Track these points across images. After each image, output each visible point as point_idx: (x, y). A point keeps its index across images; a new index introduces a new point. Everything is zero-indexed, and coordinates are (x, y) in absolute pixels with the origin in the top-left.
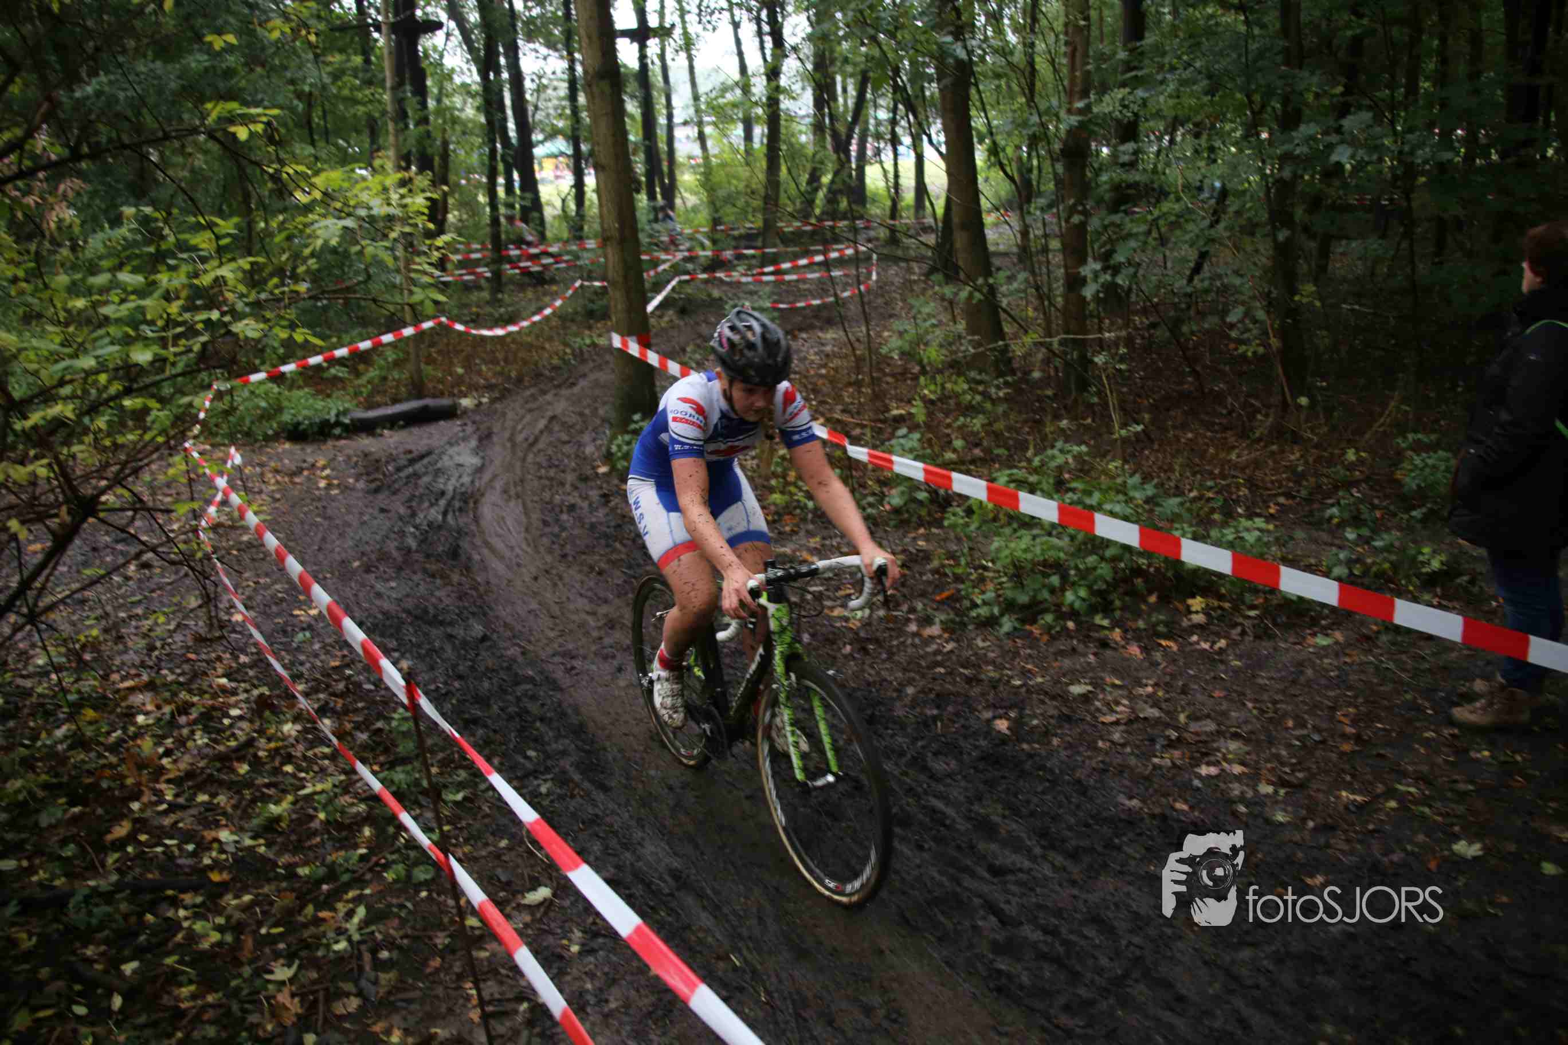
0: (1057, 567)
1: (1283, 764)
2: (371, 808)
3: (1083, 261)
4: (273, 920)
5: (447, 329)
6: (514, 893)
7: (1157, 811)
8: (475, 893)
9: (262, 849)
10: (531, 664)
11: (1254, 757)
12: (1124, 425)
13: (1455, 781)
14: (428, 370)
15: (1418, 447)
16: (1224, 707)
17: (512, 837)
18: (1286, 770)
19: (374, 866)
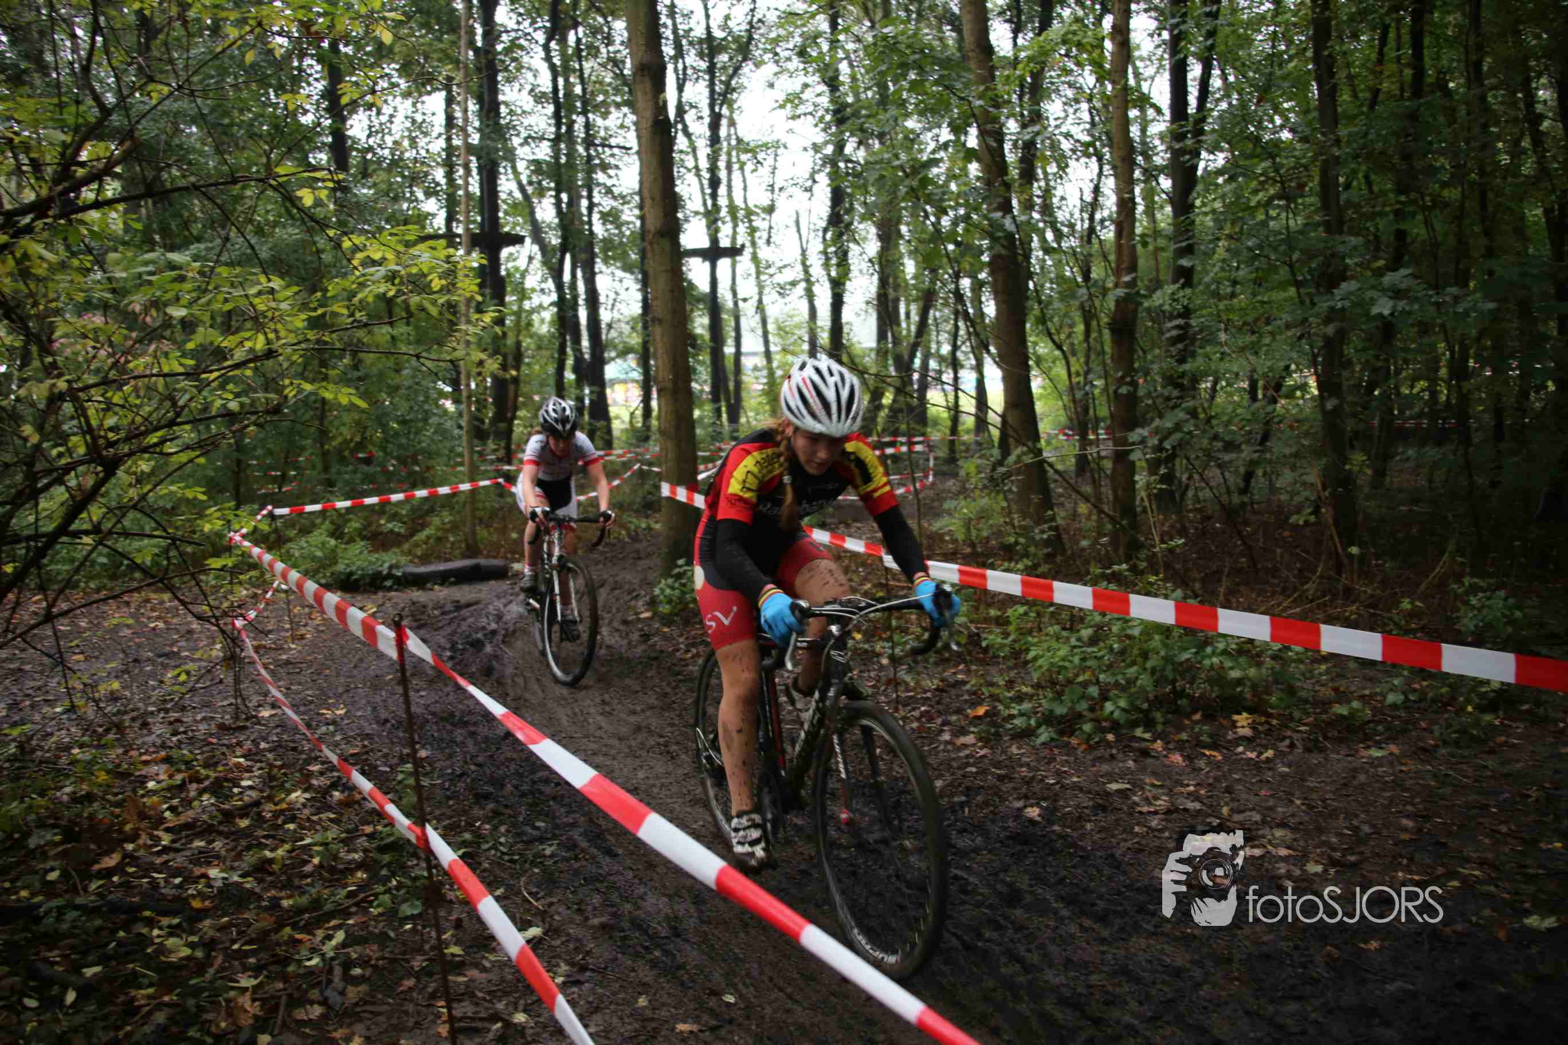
1: (1334, 849)
4: (247, 939)
8: (446, 854)
9: (250, 885)
11: (1302, 843)
13: (1524, 867)
14: (482, 533)
15: (1475, 590)
16: (1271, 803)
17: (509, 887)
18: (1337, 855)
19: (361, 901)
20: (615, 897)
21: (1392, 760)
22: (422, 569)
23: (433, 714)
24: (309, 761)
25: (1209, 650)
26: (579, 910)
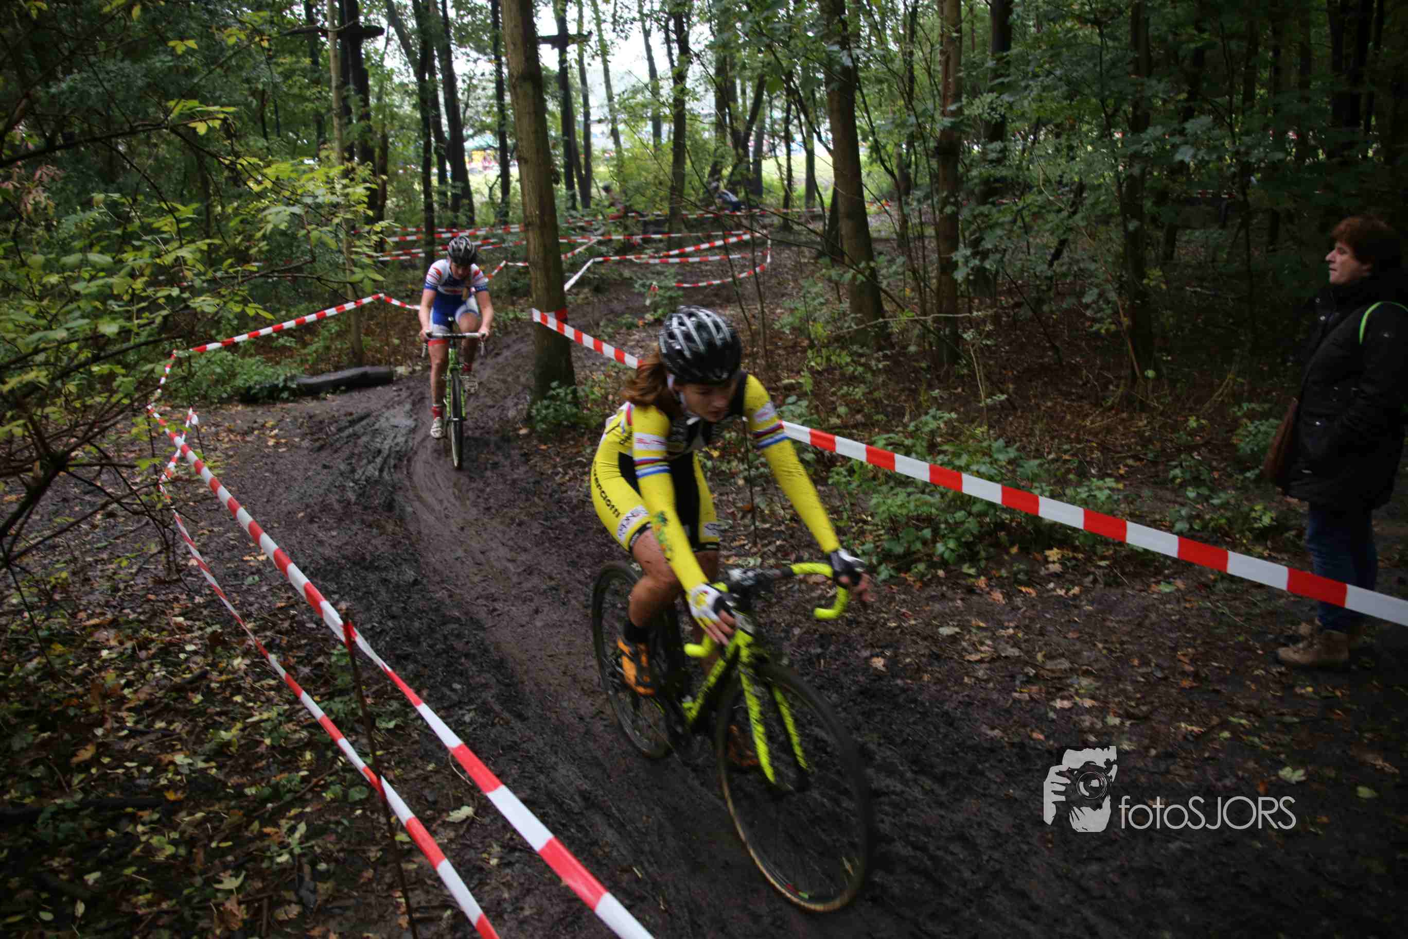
0: (929, 521)
1: (1129, 698)
2: (312, 734)
3: (955, 248)
4: (222, 835)
5: (385, 304)
6: (440, 812)
7: (1016, 740)
8: (403, 811)
9: (214, 771)
10: (459, 606)
11: (1103, 692)
12: (990, 395)
13: (1282, 714)
14: (367, 340)
15: (1252, 416)
16: (1078, 646)
17: (439, 761)
18: (1132, 705)
19: (314, 786)
21: (1177, 598)
22: (315, 380)
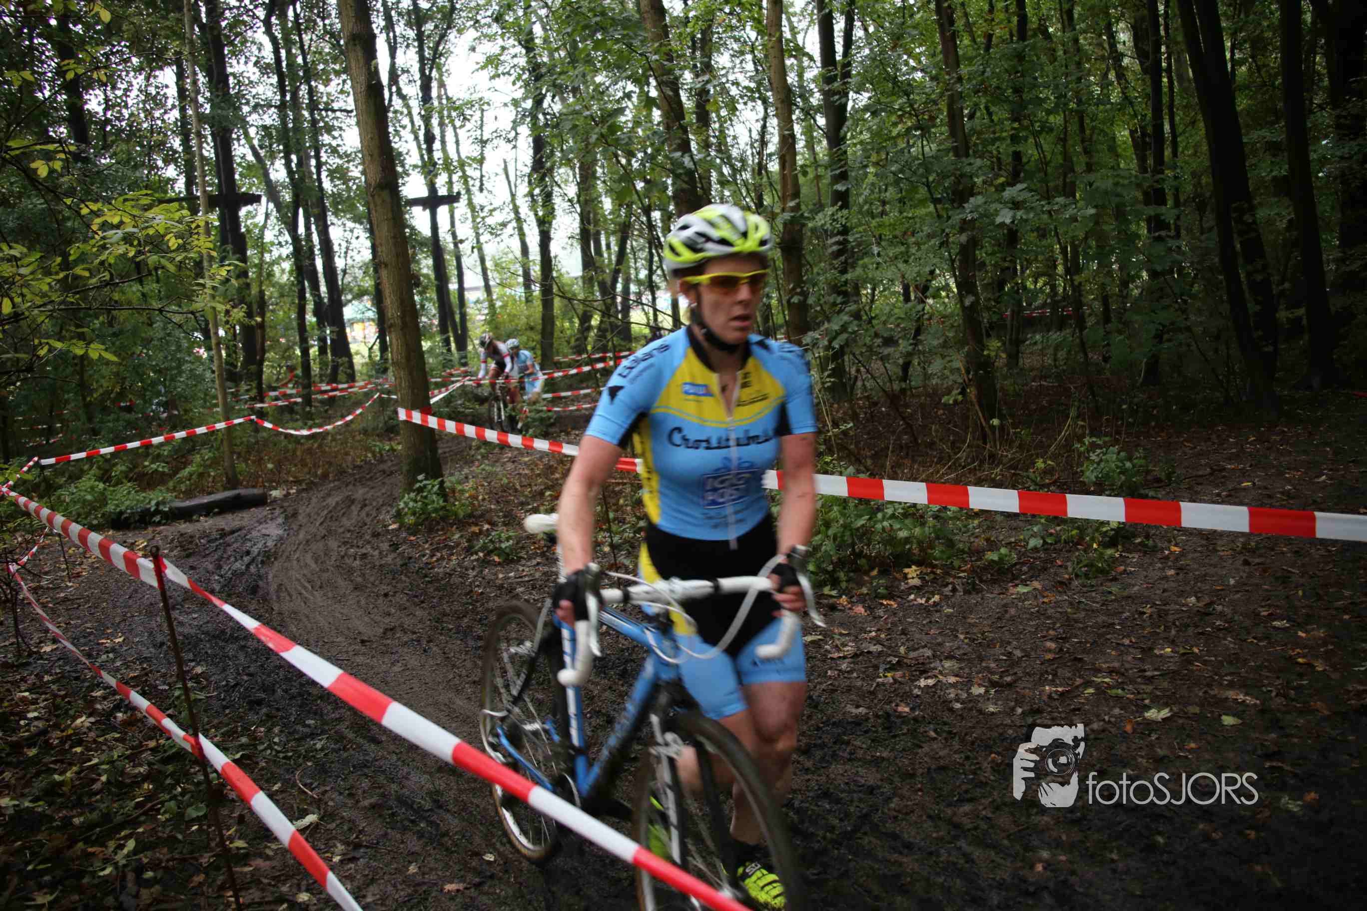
1: (993, 673)
2: (152, 767)
4: (41, 859)
5: (257, 426)
7: (881, 713)
8: (218, 759)
9: (41, 809)
13: (1145, 671)
14: (241, 466)
16: (940, 640)
17: (286, 782)
18: (996, 677)
19: (149, 809)
20: (381, 779)
21: (1035, 596)
22: (188, 503)
23: (207, 633)
24: (92, 688)
25: (880, 515)
26: (349, 795)
